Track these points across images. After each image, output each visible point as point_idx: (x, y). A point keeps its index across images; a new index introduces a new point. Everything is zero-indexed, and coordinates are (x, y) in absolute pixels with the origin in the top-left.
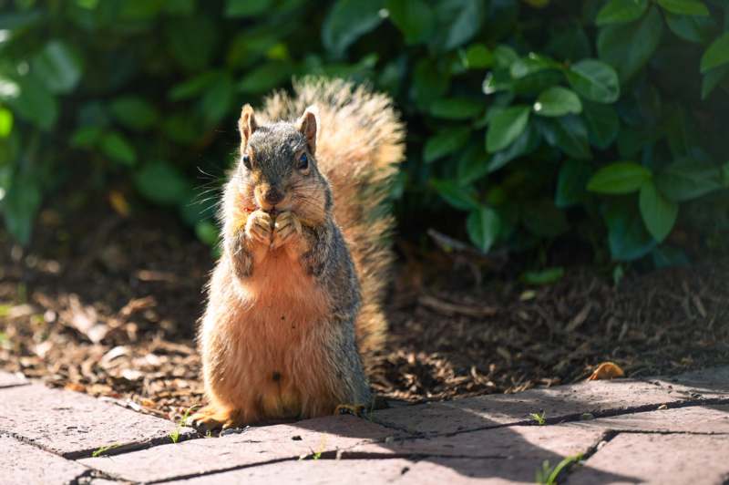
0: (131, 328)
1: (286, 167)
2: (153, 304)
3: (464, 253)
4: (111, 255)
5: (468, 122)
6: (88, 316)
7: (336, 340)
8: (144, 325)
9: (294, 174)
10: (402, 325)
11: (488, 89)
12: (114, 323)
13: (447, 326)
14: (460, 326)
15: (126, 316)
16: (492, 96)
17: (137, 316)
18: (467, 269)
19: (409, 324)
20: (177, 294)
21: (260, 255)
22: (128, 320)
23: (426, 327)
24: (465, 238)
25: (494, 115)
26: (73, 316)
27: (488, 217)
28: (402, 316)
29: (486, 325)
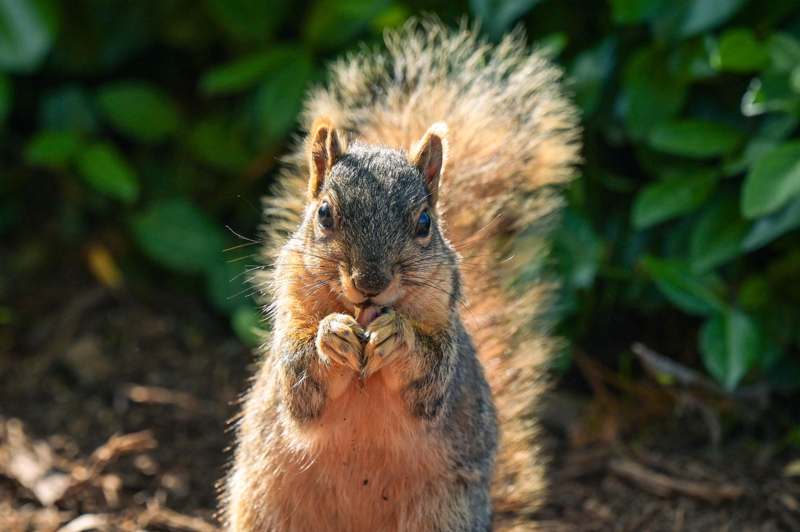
0: (111, 484)
1: (396, 232)
2: (152, 444)
3: (693, 388)
4: (84, 354)
5: (714, 162)
6: (36, 458)
7: (460, 522)
8: (132, 480)
9: (409, 246)
10: (579, 507)
11: (751, 106)
12: (81, 473)
13: (656, 513)
14: (679, 514)
15: (102, 461)
16: (759, 120)
17: (121, 463)
18: (698, 415)
19: (591, 505)
20: (193, 429)
21: (338, 386)
22: (106, 469)
23: (619, 512)
24: (697, 363)
25: (760, 153)
26: (11, 458)
27: (739, 329)
28: (580, 491)
29: (722, 515)
